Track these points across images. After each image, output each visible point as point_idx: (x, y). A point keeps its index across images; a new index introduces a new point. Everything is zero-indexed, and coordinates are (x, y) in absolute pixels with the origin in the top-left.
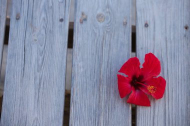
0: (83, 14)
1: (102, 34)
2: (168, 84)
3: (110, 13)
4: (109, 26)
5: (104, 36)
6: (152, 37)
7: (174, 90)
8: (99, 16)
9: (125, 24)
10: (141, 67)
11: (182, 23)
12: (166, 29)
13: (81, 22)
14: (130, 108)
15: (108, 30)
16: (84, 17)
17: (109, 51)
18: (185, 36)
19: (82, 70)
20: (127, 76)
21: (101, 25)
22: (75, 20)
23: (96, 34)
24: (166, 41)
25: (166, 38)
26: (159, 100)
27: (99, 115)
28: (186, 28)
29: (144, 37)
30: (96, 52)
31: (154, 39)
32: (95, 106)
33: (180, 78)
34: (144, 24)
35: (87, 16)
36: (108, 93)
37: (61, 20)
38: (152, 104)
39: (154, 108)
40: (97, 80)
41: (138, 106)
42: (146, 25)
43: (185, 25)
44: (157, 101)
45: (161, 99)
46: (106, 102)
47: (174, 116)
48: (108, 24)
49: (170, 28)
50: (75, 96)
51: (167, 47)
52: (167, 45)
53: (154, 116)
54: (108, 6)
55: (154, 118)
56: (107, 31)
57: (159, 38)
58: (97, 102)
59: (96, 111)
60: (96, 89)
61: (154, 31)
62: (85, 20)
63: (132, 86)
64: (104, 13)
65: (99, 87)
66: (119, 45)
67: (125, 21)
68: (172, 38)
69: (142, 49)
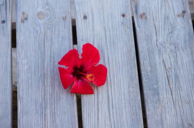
0: (23, 14)
1: (43, 30)
2: (110, 71)
3: (49, 10)
4: (49, 22)
5: (45, 33)
6: (91, 28)
7: (115, 75)
8: (39, 14)
9: (65, 19)
10: (80, 57)
11: (119, 12)
12: (104, 20)
13: (23, 22)
14: (75, 97)
15: (49, 26)
16: (25, 16)
17: (51, 46)
18: (123, 23)
19: (26, 67)
20: (68, 67)
21: (41, 22)
22: (17, 20)
23: (38, 31)
24: (105, 30)
25: (105, 27)
26: (102, 87)
27: (46, 108)
28: (123, 16)
29: (84, 29)
30: (39, 48)
31: (93, 29)
32: (41, 99)
33: (121, 63)
34: (82, 17)
35: (28, 15)
36: (53, 86)
37: (3, 22)
38: (95, 92)
39: (98, 95)
40: (41, 75)
41: (82, 95)
42: (85, 17)
43: (122, 13)
44: (100, 88)
45: (104, 85)
46: (52, 95)
47: (117, 100)
48: (48, 20)
49: (108, 18)
50: (21, 92)
51: (106, 36)
52: (106, 34)
53: (98, 102)
54: (47, 4)
55: (98, 104)
56: (47, 27)
57: (98, 28)
58: (43, 96)
59: (42, 104)
60: (41, 84)
61: (93, 22)
62: (26, 19)
63: (74, 76)
64: (43, 11)
65: (44, 82)
66: (60, 39)
67: (64, 16)
68: (110, 26)
69: (82, 40)
